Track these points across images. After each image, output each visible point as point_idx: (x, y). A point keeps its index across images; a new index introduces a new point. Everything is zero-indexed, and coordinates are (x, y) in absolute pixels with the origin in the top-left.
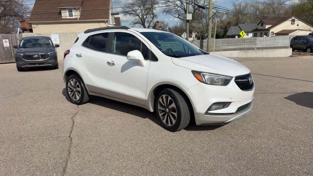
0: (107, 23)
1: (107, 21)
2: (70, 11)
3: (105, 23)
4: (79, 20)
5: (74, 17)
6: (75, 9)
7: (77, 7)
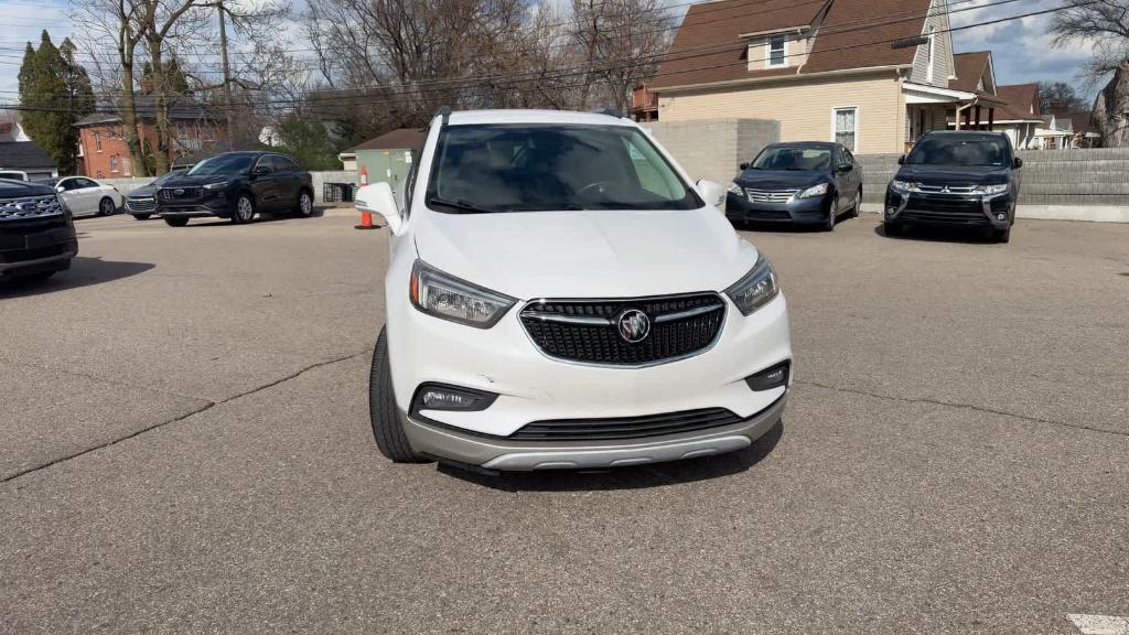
0: (905, 79)
1: (905, 72)
2: (777, 43)
3: (896, 80)
4: (801, 72)
5: (786, 64)
6: (794, 36)
7: (799, 29)
